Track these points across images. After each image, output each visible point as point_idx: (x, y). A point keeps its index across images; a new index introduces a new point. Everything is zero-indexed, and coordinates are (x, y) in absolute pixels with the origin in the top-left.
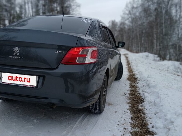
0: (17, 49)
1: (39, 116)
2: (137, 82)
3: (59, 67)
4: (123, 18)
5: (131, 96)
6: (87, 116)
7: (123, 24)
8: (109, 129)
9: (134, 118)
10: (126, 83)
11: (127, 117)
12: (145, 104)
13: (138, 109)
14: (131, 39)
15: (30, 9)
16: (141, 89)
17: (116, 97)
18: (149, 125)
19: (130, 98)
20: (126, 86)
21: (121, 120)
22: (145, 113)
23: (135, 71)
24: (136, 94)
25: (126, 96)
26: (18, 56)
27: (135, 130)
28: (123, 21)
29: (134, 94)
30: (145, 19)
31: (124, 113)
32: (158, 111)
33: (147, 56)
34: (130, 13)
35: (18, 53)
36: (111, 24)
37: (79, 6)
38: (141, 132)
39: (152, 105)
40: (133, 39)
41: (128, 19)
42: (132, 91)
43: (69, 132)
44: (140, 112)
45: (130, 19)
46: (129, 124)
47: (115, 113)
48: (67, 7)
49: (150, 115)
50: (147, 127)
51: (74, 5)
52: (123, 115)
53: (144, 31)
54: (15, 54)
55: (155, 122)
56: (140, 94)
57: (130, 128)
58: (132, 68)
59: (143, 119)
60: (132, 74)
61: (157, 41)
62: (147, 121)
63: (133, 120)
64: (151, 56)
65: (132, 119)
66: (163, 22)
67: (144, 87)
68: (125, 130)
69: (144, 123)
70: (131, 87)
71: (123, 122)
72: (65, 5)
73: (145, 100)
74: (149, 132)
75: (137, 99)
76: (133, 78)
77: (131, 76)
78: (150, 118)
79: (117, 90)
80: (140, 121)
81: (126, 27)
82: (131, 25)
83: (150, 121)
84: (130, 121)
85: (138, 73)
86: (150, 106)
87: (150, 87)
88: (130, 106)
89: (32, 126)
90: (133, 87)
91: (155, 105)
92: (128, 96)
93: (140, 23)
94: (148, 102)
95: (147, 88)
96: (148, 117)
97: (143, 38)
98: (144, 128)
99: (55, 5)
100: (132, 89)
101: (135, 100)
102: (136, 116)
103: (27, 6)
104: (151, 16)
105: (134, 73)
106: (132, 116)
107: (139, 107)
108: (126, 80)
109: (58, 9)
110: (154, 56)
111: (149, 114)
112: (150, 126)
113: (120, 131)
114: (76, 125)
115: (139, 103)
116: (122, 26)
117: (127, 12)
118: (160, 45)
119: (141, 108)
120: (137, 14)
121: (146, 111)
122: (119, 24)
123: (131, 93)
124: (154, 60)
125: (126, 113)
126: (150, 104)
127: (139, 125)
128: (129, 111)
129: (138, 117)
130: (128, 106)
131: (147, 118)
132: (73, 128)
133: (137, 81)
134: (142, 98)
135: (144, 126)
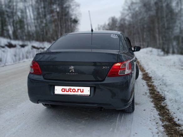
0: (72, 67)
1: (84, 118)
2: (153, 81)
3: (106, 79)
4: (123, 14)
5: (152, 95)
6: (122, 116)
7: (123, 19)
8: (145, 124)
9: (161, 114)
10: (143, 83)
11: (155, 114)
12: (166, 101)
13: (161, 106)
14: (132, 34)
15: (31, 13)
16: (158, 87)
17: (139, 97)
18: (175, 118)
19: (152, 97)
20: (144, 86)
21: (151, 117)
22: (168, 109)
23: (146, 69)
24: (156, 93)
25: (147, 95)
26: (73, 73)
27: (164, 123)
28: (123, 17)
29: (154, 93)
30: (145, 14)
31: (152, 110)
32: (180, 107)
33: (151, 51)
34: (129, 8)
35: (73, 70)
36: (111, 21)
37: (78, 5)
38: (170, 125)
39: (173, 102)
40: (134, 34)
41: (128, 15)
42: (151, 91)
43: (114, 129)
44: (164, 109)
45: (130, 15)
46: (159, 119)
47: (144, 111)
48: (66, 7)
49: (173, 111)
50: (174, 121)
51: (73, 5)
52: (151, 112)
53: (145, 26)
54: (71, 71)
55: (180, 116)
56: (158, 92)
57: (160, 123)
58: (142, 66)
59: (168, 114)
60: (144, 73)
61: (159, 36)
62: (172, 116)
63: (160, 116)
64: (155, 51)
65: (159, 114)
66: (165, 16)
67: (161, 85)
68: (157, 124)
69: (171, 118)
70: (149, 87)
71: (153, 118)
72: (65, 6)
73: (166, 98)
74: (176, 124)
75: (158, 98)
76: (147, 78)
77: (145, 76)
78: (174, 113)
79: (138, 90)
80: (166, 116)
81: (127, 22)
82: (131, 20)
83: (174, 116)
84: (158, 117)
85: (150, 72)
86: (171, 103)
87: (166, 86)
88: (154, 104)
89: (84, 126)
90: (150, 86)
91: (176, 102)
92: (149, 95)
93: (140, 17)
94: (169, 99)
95: (164, 86)
96: (172, 112)
97: (145, 33)
98: (172, 122)
99: (55, 7)
100: (150, 88)
101: (156, 99)
102: (162, 113)
103: (28, 11)
104: (151, 11)
105: (146, 72)
106: (159, 113)
107: (162, 104)
108: (142, 80)
109: (58, 10)
110: (158, 51)
111: (172, 109)
112: (176, 120)
113: (153, 125)
114: (117, 123)
115: (160, 101)
116: (122, 22)
117: (127, 8)
118: (163, 40)
119: (164, 105)
120: (137, 9)
121: (169, 107)
122: (119, 20)
123: (151, 92)
124: (158, 55)
125: (154, 111)
126: (172, 101)
127: (167, 120)
128: (155, 109)
129: (164, 113)
130: (152, 105)
131: (172, 114)
132: (116, 125)
133: (151, 80)
134: (162, 96)
135: (171, 120)
